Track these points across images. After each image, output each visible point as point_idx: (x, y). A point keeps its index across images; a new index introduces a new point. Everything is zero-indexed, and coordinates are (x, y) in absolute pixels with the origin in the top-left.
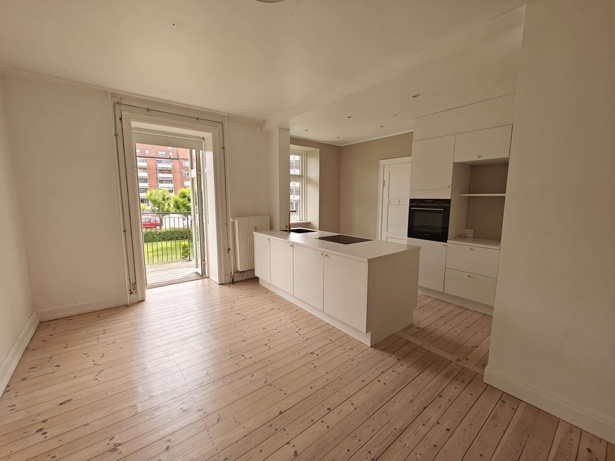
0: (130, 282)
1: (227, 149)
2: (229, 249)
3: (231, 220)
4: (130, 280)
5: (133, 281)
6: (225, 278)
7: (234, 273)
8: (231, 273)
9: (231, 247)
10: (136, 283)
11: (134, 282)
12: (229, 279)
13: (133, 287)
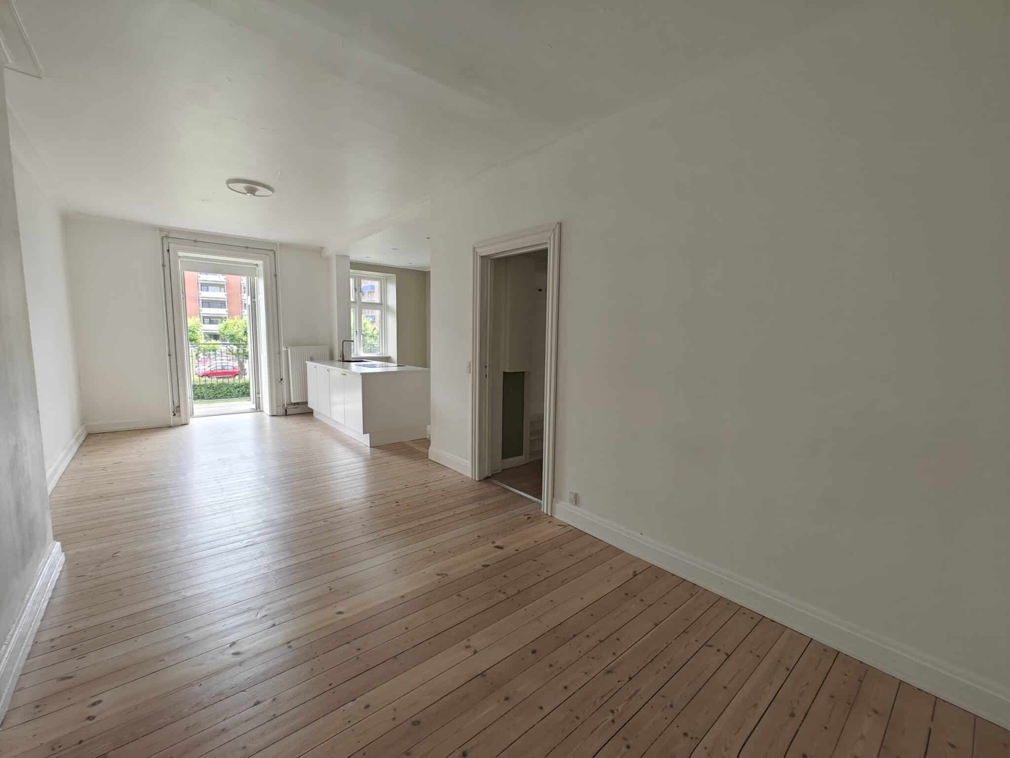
0: (174, 404)
1: (279, 277)
2: (282, 379)
3: (283, 349)
4: (173, 402)
5: (176, 404)
6: (277, 409)
7: (287, 405)
8: (284, 405)
9: (284, 376)
10: (179, 407)
11: (178, 405)
12: (281, 411)
13: (177, 410)
